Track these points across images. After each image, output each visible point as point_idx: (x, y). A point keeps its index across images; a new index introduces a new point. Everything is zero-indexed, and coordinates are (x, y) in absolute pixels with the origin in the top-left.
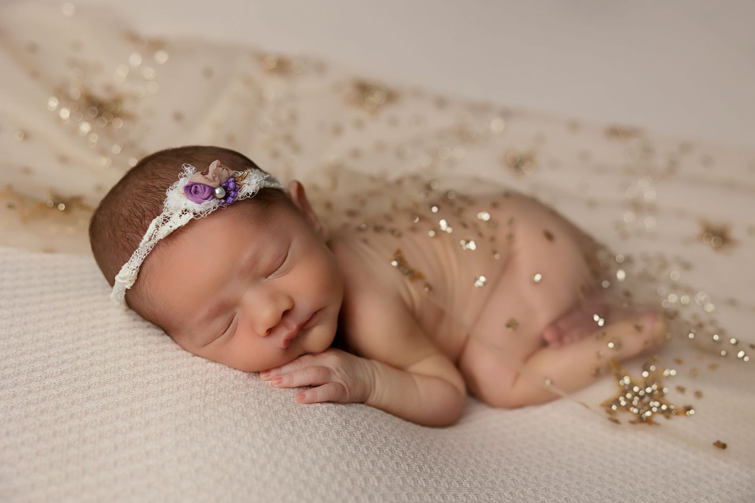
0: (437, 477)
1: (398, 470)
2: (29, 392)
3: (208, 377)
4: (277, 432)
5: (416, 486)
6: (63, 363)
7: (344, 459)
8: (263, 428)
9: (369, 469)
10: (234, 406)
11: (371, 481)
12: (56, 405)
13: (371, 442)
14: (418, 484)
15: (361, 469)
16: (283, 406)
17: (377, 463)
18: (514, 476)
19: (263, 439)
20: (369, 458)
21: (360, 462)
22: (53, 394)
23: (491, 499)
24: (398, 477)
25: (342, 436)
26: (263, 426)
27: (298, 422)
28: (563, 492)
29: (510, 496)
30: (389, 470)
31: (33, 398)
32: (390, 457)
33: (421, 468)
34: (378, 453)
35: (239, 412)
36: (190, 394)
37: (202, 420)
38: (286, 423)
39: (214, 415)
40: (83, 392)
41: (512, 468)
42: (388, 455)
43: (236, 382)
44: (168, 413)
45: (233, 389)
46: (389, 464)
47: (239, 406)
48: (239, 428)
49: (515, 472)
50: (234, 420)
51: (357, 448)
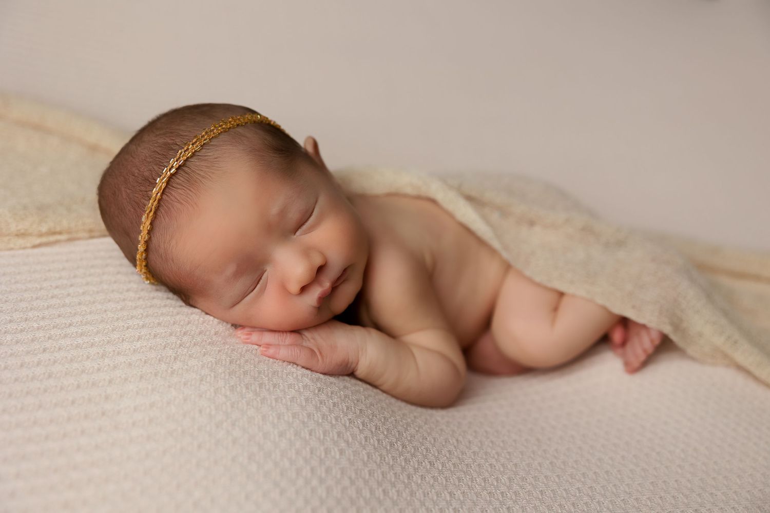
0: (408, 456)
1: (365, 445)
2: (11, 321)
3: (188, 328)
4: (242, 391)
5: (382, 463)
6: (52, 297)
7: (308, 427)
8: (228, 385)
9: (333, 440)
10: (205, 361)
11: (333, 453)
12: (32, 337)
13: (343, 412)
14: (385, 461)
15: (324, 439)
16: (255, 367)
17: (343, 435)
18: (493, 461)
19: (226, 396)
20: (335, 428)
21: (325, 433)
22: (33, 327)
23: (461, 483)
24: (364, 452)
25: (311, 403)
26: (229, 384)
27: (267, 384)
28: (541, 484)
29: (483, 482)
30: (355, 444)
31: (12, 327)
32: (360, 430)
33: (392, 445)
34: (348, 425)
35: (207, 368)
36: (165, 343)
37: (169, 372)
38: (254, 384)
39: (182, 368)
40: (62, 328)
41: (494, 452)
42: (359, 428)
43: (214, 338)
44: (138, 360)
45: (209, 344)
46: (356, 437)
47: (209, 362)
48: (204, 383)
49: (496, 457)
50: (200, 375)
51: (325, 417)
